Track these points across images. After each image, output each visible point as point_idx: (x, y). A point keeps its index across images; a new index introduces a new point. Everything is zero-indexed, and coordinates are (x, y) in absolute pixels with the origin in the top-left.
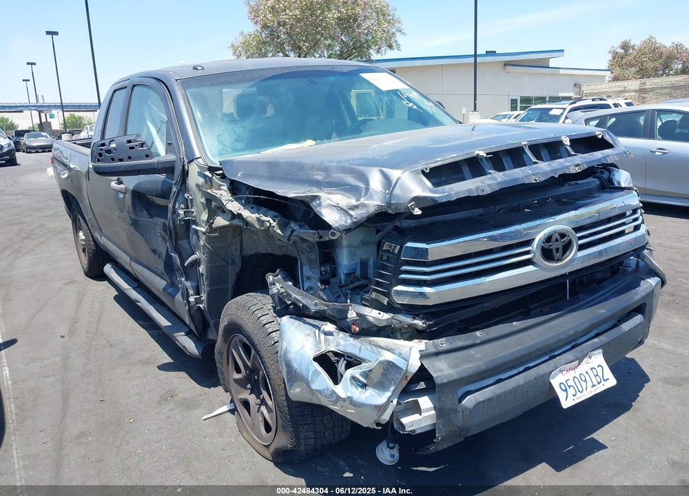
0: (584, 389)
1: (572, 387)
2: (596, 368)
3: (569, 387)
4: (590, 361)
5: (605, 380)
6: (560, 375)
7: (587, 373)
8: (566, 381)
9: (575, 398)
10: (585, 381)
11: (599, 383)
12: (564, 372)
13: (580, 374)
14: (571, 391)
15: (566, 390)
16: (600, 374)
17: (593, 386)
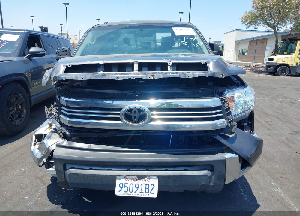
0: (134, 191)
1: (126, 188)
2: (150, 185)
3: (125, 187)
4: (149, 180)
5: (151, 193)
6: (124, 180)
7: (142, 185)
8: (125, 184)
9: (125, 193)
10: (138, 188)
11: (146, 193)
12: (127, 179)
13: (136, 184)
14: (124, 189)
15: (122, 188)
16: (150, 189)
17: (142, 192)
